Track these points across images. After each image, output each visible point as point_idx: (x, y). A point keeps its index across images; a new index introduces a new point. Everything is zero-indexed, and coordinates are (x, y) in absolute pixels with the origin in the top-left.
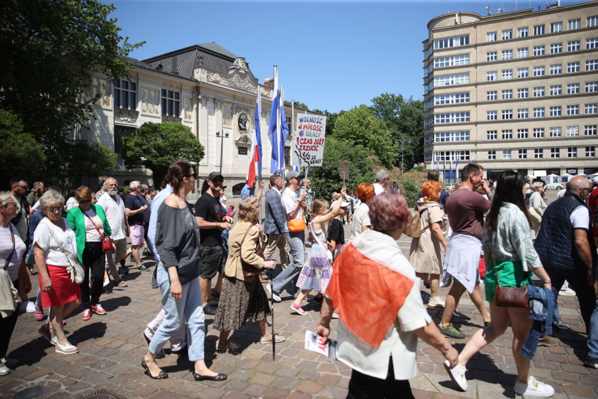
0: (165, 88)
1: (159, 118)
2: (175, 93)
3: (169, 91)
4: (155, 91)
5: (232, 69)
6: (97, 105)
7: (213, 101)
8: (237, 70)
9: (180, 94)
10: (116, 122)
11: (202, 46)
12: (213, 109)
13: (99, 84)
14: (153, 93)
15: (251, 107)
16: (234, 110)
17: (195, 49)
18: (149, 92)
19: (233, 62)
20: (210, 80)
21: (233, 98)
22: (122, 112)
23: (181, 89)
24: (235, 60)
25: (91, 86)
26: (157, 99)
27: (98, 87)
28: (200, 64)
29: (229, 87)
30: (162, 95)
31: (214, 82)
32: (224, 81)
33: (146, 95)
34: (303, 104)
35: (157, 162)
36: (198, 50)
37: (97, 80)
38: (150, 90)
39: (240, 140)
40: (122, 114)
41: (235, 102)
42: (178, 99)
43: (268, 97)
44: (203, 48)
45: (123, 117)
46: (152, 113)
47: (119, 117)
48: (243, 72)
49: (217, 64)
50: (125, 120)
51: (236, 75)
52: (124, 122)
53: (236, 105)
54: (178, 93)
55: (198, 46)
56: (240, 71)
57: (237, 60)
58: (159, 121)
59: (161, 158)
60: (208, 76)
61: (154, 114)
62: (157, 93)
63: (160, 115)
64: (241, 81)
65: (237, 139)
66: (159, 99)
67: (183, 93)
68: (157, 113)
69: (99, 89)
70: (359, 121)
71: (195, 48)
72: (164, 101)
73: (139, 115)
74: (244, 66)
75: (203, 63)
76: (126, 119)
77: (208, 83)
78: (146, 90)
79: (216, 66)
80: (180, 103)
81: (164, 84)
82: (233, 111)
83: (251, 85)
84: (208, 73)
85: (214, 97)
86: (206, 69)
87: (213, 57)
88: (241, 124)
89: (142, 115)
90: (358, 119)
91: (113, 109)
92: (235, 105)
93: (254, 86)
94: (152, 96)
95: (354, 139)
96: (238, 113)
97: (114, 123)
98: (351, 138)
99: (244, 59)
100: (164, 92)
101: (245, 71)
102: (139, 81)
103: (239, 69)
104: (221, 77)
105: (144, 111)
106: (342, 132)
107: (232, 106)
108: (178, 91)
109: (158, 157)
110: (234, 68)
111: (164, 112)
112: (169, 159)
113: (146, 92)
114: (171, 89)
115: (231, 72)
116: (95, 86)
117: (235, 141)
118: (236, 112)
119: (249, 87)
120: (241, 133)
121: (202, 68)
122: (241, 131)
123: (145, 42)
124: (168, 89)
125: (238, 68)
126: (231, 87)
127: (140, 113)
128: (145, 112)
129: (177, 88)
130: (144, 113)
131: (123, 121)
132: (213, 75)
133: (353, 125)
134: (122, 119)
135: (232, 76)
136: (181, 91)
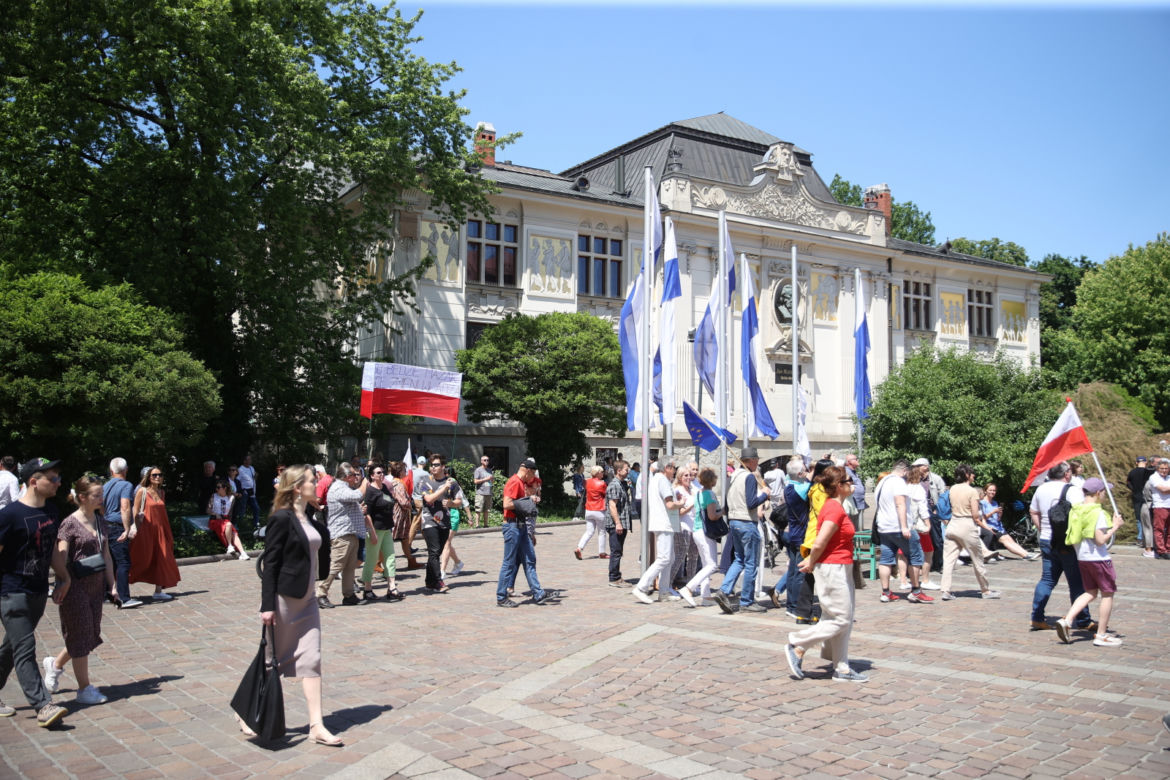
0: (586, 231)
1: (571, 301)
2: (612, 240)
3: (596, 238)
4: (562, 240)
5: (759, 172)
6: (428, 279)
7: (706, 253)
8: (772, 174)
9: (624, 243)
10: (471, 314)
11: (685, 126)
12: (707, 275)
13: (435, 234)
14: (556, 244)
15: (812, 264)
16: (764, 274)
17: (669, 135)
18: (549, 243)
19: (763, 154)
20: (699, 205)
21: (760, 244)
22: (484, 292)
23: (627, 231)
24: (767, 148)
25: (417, 240)
26: (566, 258)
27: (432, 241)
28: (676, 169)
29: (750, 217)
30: (580, 249)
31: (710, 208)
32: (738, 203)
33: (541, 251)
34: (1011, 245)
35: (521, 406)
36: (677, 134)
37: (430, 226)
38: (549, 238)
39: (779, 347)
40: (485, 296)
41: (766, 252)
42: (620, 254)
43: (861, 235)
44: (690, 130)
45: (486, 305)
46: (553, 290)
47: (478, 304)
48: (789, 178)
49: (723, 163)
50: (490, 310)
51: (770, 187)
52: (488, 316)
53: (769, 261)
54: (620, 242)
55: (677, 127)
56: (780, 176)
57: (772, 148)
58: (572, 309)
59: (533, 397)
60: (692, 196)
61: (560, 294)
62: (568, 244)
63: (573, 293)
64: (783, 200)
65: (772, 345)
66: (571, 259)
67: (630, 241)
68: (566, 289)
69: (434, 245)
70: (1151, 282)
71: (669, 131)
72: (585, 261)
73: (524, 297)
74: (792, 162)
75: (680, 165)
76: (493, 307)
77: (696, 212)
78: (540, 240)
79: (721, 168)
80: (624, 264)
81: (583, 224)
82: (760, 277)
83: (812, 209)
84: (693, 187)
85: (709, 245)
86: (688, 178)
87: (715, 147)
88: (782, 309)
89: (530, 297)
90: (1147, 276)
91: (464, 285)
92: (767, 263)
93: (819, 209)
94: (555, 254)
95: (1136, 333)
96: (774, 282)
97: (466, 317)
98: (1126, 330)
99: (791, 144)
100: (585, 241)
101: (794, 175)
102: (525, 221)
103: (777, 172)
104: (727, 196)
105: (534, 287)
106: (1095, 314)
107: (758, 263)
108: (618, 236)
109: (524, 394)
110: (764, 170)
111: (584, 287)
112: (551, 398)
113: (541, 245)
114: (602, 233)
115: (757, 180)
116: (424, 239)
117: (766, 350)
118: (771, 278)
119: (805, 214)
120: (782, 330)
121: (677, 178)
122: (783, 325)
123: (519, 135)
124: (594, 232)
125: (775, 168)
126: (758, 218)
127: (527, 292)
128: (538, 288)
129: (616, 228)
130: (535, 293)
131: (485, 312)
132: (706, 192)
133: (1131, 292)
134: (485, 308)
135: (759, 188)
136: (626, 236)
